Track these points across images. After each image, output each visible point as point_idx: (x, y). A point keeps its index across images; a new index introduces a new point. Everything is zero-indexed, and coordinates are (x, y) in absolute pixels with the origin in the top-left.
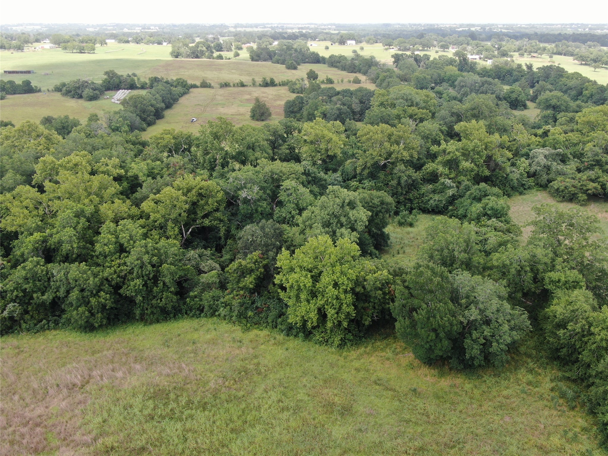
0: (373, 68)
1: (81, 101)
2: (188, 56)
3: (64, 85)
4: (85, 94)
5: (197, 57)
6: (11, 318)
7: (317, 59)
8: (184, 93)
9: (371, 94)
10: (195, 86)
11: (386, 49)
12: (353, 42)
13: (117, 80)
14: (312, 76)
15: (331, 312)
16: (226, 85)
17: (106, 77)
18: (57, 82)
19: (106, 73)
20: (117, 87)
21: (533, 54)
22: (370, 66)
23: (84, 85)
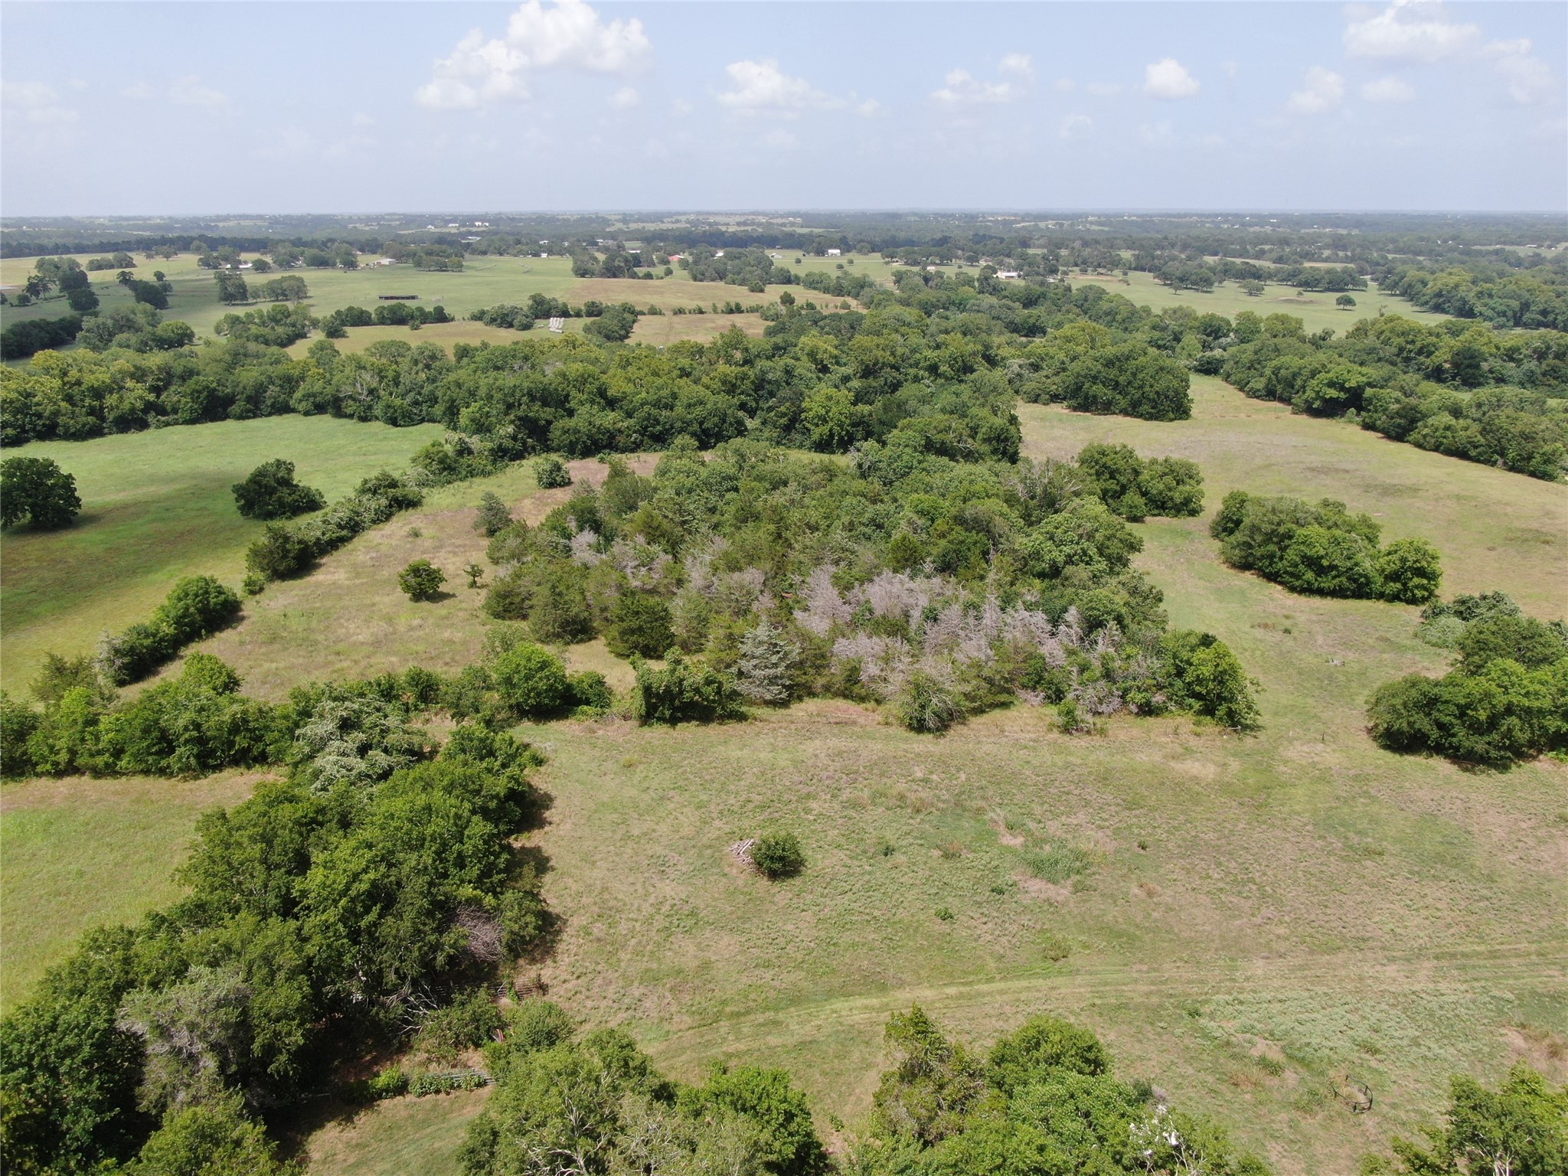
0: (867, 289)
1: (511, 330)
2: (602, 275)
3: (483, 313)
4: (516, 323)
5: (615, 276)
6: (634, 443)
7: (788, 279)
8: (634, 321)
9: (862, 317)
10: (642, 313)
11: (887, 263)
12: (837, 251)
13: (546, 306)
14: (788, 300)
15: (836, 429)
16: (680, 311)
17: (531, 302)
18: (476, 310)
19: (533, 298)
20: (547, 315)
21: (1100, 270)
22: (862, 287)
23: (514, 311)
